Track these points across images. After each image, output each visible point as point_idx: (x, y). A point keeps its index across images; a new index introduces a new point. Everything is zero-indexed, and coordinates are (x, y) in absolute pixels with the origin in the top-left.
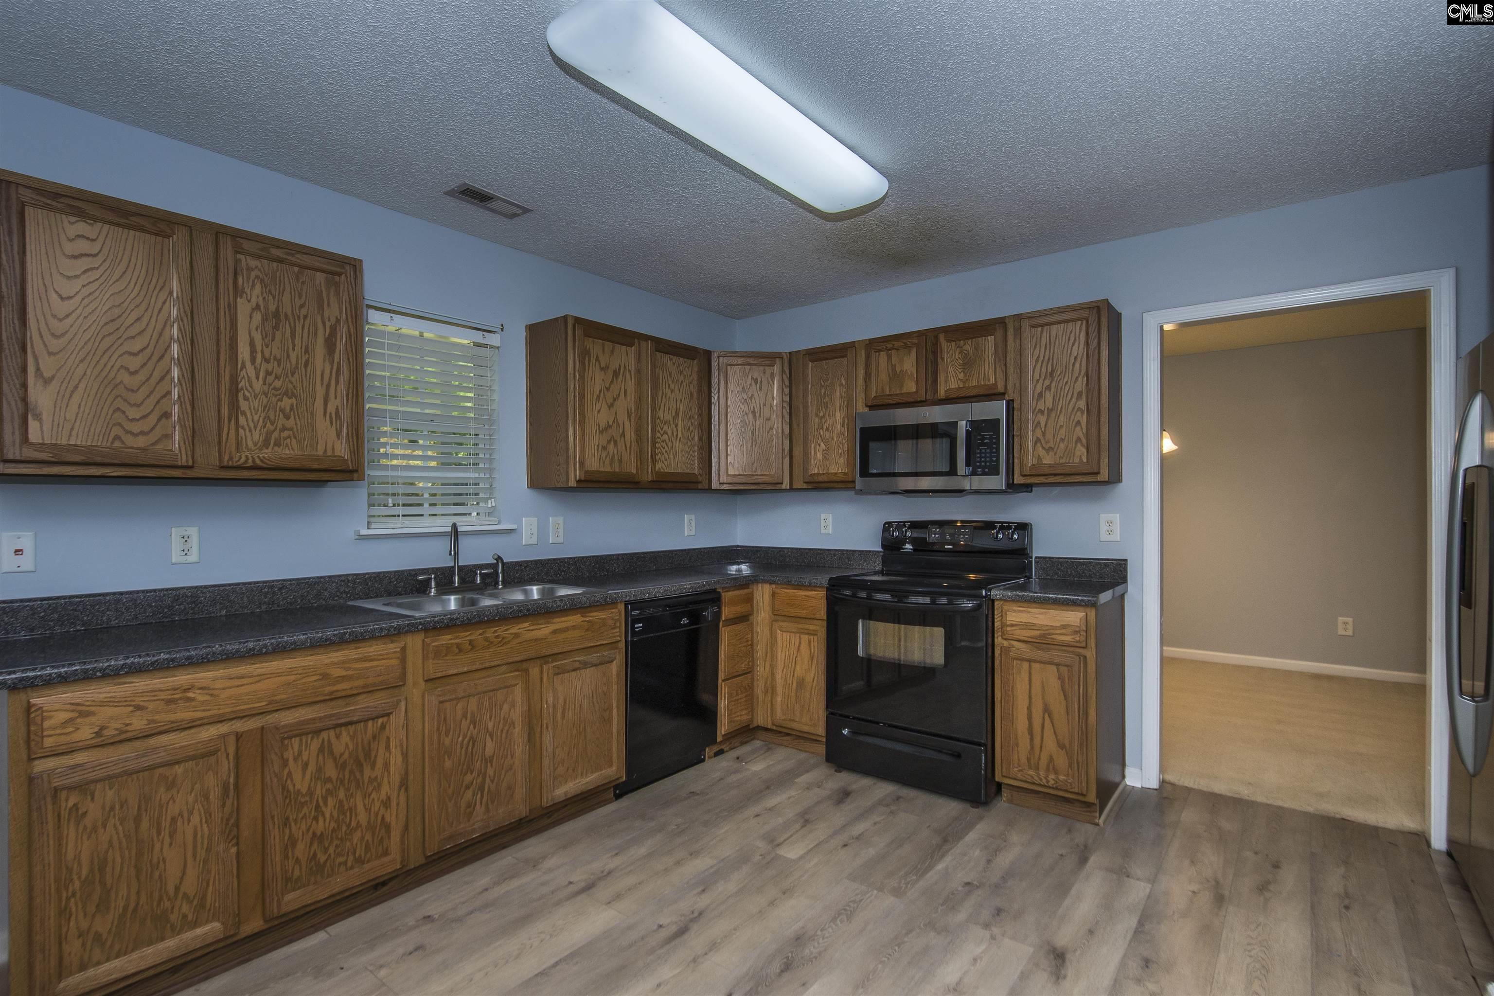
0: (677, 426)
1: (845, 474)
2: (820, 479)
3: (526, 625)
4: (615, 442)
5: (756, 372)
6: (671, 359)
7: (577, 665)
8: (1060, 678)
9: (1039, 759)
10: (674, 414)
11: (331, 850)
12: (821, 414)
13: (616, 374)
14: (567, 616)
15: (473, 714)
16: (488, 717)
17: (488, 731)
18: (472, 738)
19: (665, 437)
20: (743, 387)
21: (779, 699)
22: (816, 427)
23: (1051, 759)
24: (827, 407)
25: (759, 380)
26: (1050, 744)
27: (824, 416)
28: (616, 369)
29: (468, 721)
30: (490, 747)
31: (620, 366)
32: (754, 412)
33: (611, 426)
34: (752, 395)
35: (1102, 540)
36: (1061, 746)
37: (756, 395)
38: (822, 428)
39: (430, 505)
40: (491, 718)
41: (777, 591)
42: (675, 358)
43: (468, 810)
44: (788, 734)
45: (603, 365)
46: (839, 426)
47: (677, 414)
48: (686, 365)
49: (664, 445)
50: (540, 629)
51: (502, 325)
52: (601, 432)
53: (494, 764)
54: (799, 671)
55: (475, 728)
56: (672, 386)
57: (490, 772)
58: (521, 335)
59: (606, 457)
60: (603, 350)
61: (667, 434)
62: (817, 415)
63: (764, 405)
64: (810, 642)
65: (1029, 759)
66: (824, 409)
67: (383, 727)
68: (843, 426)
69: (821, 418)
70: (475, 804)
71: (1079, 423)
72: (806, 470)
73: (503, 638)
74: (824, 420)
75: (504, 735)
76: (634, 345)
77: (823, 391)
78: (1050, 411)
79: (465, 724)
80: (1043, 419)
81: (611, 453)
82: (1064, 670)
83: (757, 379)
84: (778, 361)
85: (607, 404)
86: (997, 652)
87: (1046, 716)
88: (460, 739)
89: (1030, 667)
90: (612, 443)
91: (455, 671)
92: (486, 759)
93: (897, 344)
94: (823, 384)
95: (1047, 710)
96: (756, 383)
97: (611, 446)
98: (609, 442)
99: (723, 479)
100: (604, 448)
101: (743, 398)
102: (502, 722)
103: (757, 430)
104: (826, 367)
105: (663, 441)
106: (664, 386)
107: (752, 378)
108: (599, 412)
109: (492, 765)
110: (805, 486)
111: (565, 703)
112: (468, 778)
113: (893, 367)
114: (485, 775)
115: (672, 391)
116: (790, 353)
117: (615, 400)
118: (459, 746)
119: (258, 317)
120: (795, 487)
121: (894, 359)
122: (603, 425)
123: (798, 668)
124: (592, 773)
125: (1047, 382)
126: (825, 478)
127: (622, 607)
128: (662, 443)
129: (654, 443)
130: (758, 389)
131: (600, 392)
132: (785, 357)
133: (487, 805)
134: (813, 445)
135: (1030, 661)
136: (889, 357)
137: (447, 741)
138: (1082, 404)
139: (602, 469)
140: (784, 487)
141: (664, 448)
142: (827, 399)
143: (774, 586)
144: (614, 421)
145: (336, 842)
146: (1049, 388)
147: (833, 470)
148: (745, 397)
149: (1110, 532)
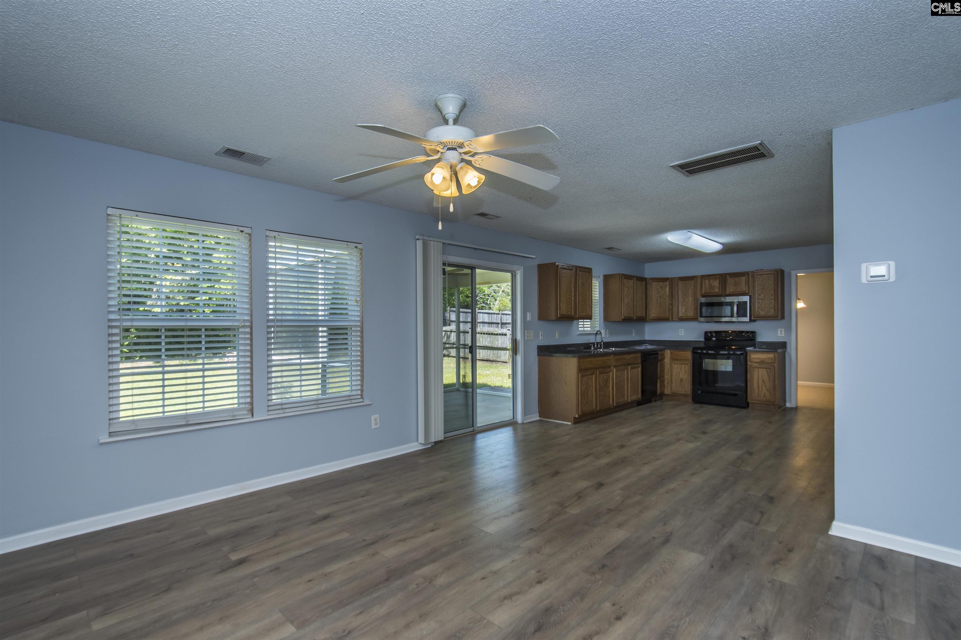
0: (640, 302)
1: (693, 316)
2: (684, 318)
5: (661, 284)
6: (640, 282)
7: (635, 367)
8: (767, 372)
9: (761, 394)
10: (640, 298)
13: (630, 288)
18: (620, 381)
19: (638, 305)
20: (657, 289)
21: (673, 385)
22: (682, 302)
23: (764, 394)
24: (686, 295)
25: (662, 286)
26: (764, 390)
27: (685, 298)
29: (619, 377)
30: (622, 385)
31: (630, 286)
32: (660, 297)
35: (779, 337)
36: (767, 390)
37: (661, 291)
38: (684, 302)
41: (672, 352)
43: (619, 398)
44: (675, 395)
45: (627, 286)
46: (691, 301)
48: (643, 283)
50: (629, 357)
51: (599, 276)
52: (626, 305)
54: (681, 376)
55: (620, 379)
57: (622, 390)
58: (602, 278)
59: (627, 312)
60: (627, 282)
62: (682, 298)
63: (664, 294)
64: (685, 367)
65: (758, 395)
67: (610, 375)
68: (692, 301)
71: (772, 303)
72: (678, 315)
73: (624, 358)
74: (685, 300)
76: (633, 279)
77: (685, 290)
78: (763, 299)
80: (761, 301)
81: (629, 311)
82: (768, 370)
84: (668, 281)
86: (748, 366)
87: (763, 384)
89: (758, 370)
93: (712, 277)
94: (685, 288)
95: (763, 381)
98: (628, 308)
99: (651, 317)
100: (627, 310)
103: (662, 302)
104: (686, 283)
106: (638, 290)
107: (660, 286)
108: (626, 299)
109: (622, 388)
110: (678, 319)
111: (632, 377)
112: (619, 391)
113: (711, 284)
115: (640, 291)
116: (672, 278)
117: (629, 296)
120: (674, 319)
121: (711, 282)
122: (627, 303)
123: (680, 375)
125: (762, 291)
126: (686, 316)
127: (640, 353)
128: (638, 307)
129: (636, 307)
130: (662, 289)
131: (626, 294)
132: (670, 279)
133: (622, 397)
134: (681, 307)
135: (758, 368)
136: (709, 281)
137: (617, 381)
138: (773, 297)
139: (627, 315)
140: (670, 320)
141: (638, 309)
142: (686, 293)
143: (671, 350)
146: (762, 293)
147: (689, 315)
148: (658, 292)
149: (781, 334)
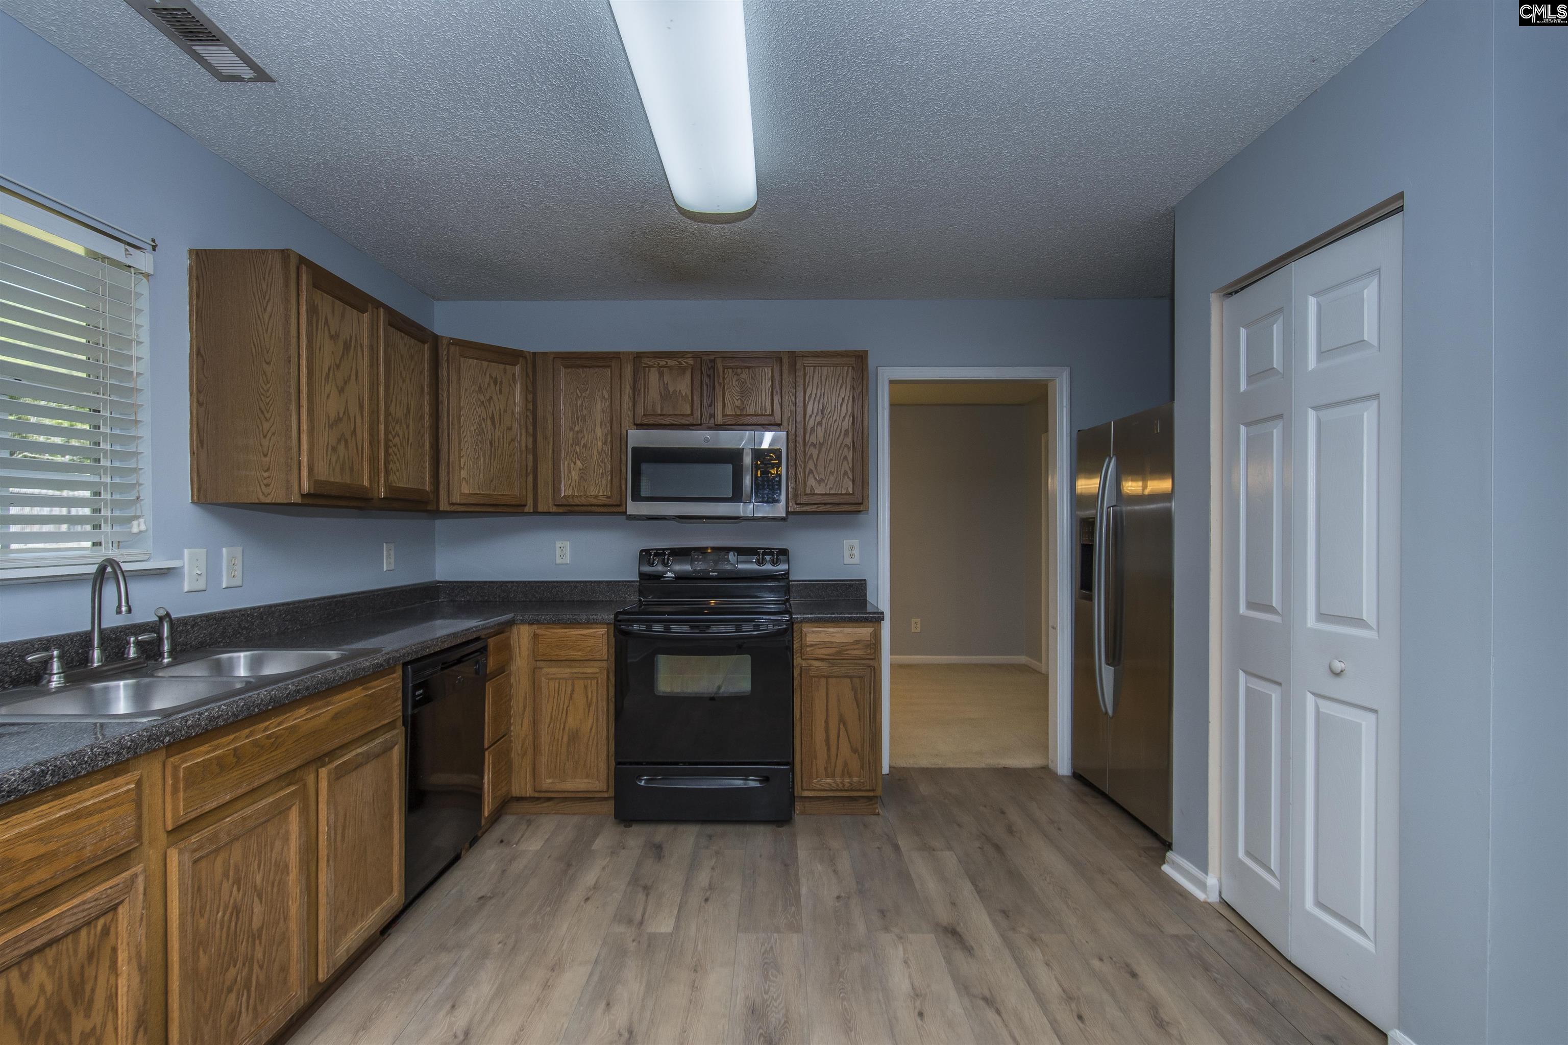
0: (408, 426)
1: (608, 497)
2: (577, 501)
3: (302, 711)
4: (346, 441)
5: (496, 369)
6: (402, 338)
7: (357, 760)
8: (854, 689)
9: (835, 766)
10: (405, 411)
12: (577, 429)
13: (346, 347)
15: (236, 869)
16: (256, 867)
17: (256, 890)
18: (235, 905)
19: (397, 440)
20: (480, 387)
21: (544, 759)
22: (571, 442)
23: (846, 764)
24: (584, 420)
25: (499, 380)
26: (845, 750)
27: (581, 431)
28: (346, 339)
29: (231, 881)
30: (258, 913)
31: (351, 337)
32: (492, 418)
33: (342, 418)
34: (491, 398)
35: (845, 563)
36: (854, 751)
37: (495, 398)
38: (578, 444)
40: (259, 866)
41: (538, 631)
42: (406, 339)
43: (231, 1027)
44: (549, 799)
45: (332, 332)
46: (600, 443)
47: (408, 410)
48: (417, 349)
49: (396, 451)
50: (318, 714)
51: (153, 241)
52: (331, 426)
53: (263, 941)
54: (571, 723)
55: (239, 890)
56: (404, 374)
57: (259, 952)
58: (185, 262)
59: (336, 462)
60: (333, 312)
61: (399, 435)
62: (571, 429)
63: (505, 411)
64: (586, 687)
65: (826, 769)
66: (581, 423)
67: (106, 931)
68: (605, 443)
69: (578, 432)
70: (240, 1011)
71: (845, 458)
72: (556, 490)
74: (580, 435)
75: (275, 890)
76: (367, 311)
77: (579, 403)
78: (821, 445)
79: (226, 886)
80: (815, 452)
81: (342, 456)
82: (857, 681)
83: (496, 378)
84: (521, 359)
85: (337, 387)
86: (796, 672)
87: (842, 726)
88: (220, 914)
89: (827, 683)
90: (343, 443)
91: (214, 805)
92: (253, 935)
93: (671, 362)
94: (580, 395)
95: (842, 720)
96: (495, 383)
97: (341, 448)
98: (339, 441)
99: (456, 498)
100: (334, 449)
101: (479, 399)
102: (273, 868)
103: (497, 440)
104: (583, 376)
105: (395, 446)
106: (396, 372)
107: (491, 376)
108: (328, 396)
109: (260, 943)
110: (554, 509)
111: (345, 818)
112: (231, 972)
113: (666, 387)
114: (252, 959)
115: (404, 381)
116: (534, 354)
117: (345, 383)
118: (218, 926)
120: (540, 509)
121: (667, 378)
122: (333, 416)
123: (570, 720)
124: (373, 911)
125: (819, 418)
126: (583, 501)
128: (394, 449)
129: (387, 448)
130: (498, 391)
131: (329, 369)
132: (528, 357)
133: (255, 1006)
134: (566, 463)
135: (827, 677)
136: (661, 375)
137: (202, 923)
138: (848, 441)
139: (332, 479)
140: (526, 510)
141: (396, 455)
142: (585, 412)
143: (535, 627)
144: (344, 412)
146: (820, 423)
147: (593, 491)
148: (482, 398)
149: (852, 556)
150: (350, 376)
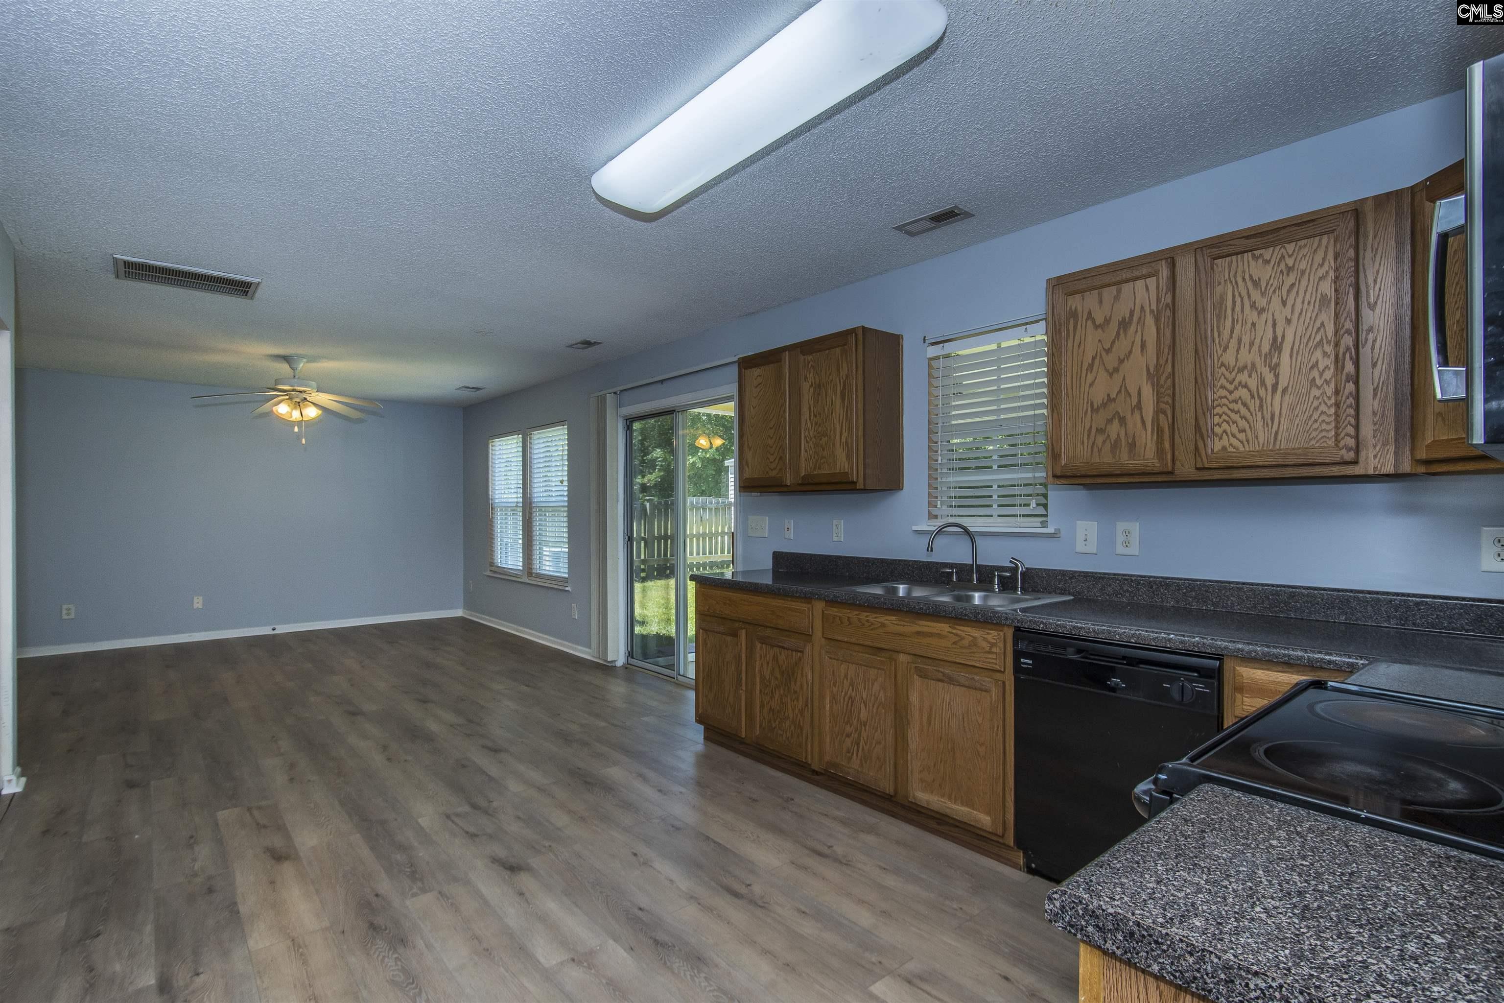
0: (1274, 367)
3: (894, 618)
4: (1123, 421)
6: (1257, 258)
7: (940, 676)
11: (777, 722)
13: (1124, 325)
14: (934, 622)
15: (851, 678)
16: (863, 687)
17: (862, 699)
18: (850, 697)
19: (1243, 393)
28: (1124, 319)
29: (849, 682)
30: (864, 715)
31: (1132, 313)
33: (1114, 400)
39: (999, 506)
40: (865, 689)
42: (1267, 254)
43: (848, 754)
45: (1099, 320)
47: (1276, 345)
48: (1305, 251)
50: (904, 626)
52: (1095, 410)
56: (1262, 302)
57: (864, 734)
59: (1104, 442)
60: (1101, 302)
61: (1246, 386)
70: (853, 754)
73: (872, 624)
75: (875, 710)
76: (1158, 271)
79: (846, 683)
81: (1113, 437)
85: (1107, 371)
90: (1115, 422)
92: (861, 723)
97: (1114, 427)
98: (1110, 421)
100: (1100, 431)
102: (873, 696)
105: (1236, 401)
106: (1237, 309)
108: (1091, 385)
109: (865, 730)
111: (931, 709)
112: (848, 729)
114: (860, 735)
115: (1261, 310)
117: (1121, 361)
118: (842, 698)
119: (812, 390)
122: (1098, 400)
124: (962, 804)
127: (1010, 632)
128: (1233, 406)
131: (1094, 359)
133: (861, 760)
139: (1096, 460)
141: (1237, 412)
144: (1119, 392)
145: (779, 719)
150: (1130, 352)
